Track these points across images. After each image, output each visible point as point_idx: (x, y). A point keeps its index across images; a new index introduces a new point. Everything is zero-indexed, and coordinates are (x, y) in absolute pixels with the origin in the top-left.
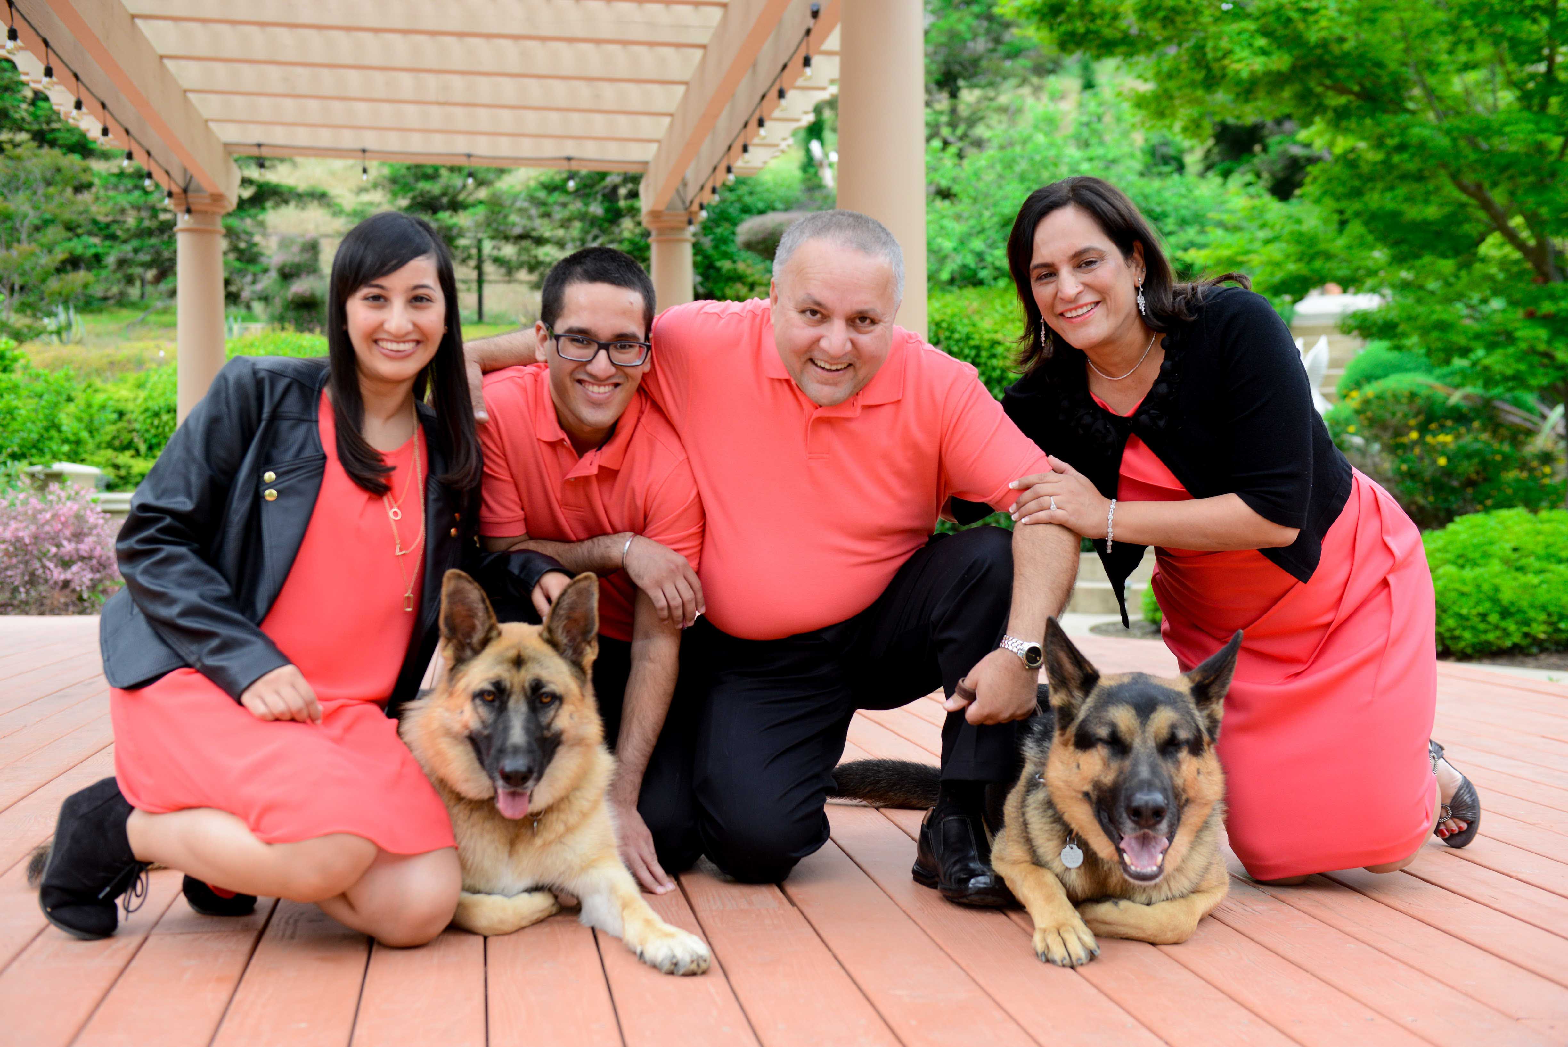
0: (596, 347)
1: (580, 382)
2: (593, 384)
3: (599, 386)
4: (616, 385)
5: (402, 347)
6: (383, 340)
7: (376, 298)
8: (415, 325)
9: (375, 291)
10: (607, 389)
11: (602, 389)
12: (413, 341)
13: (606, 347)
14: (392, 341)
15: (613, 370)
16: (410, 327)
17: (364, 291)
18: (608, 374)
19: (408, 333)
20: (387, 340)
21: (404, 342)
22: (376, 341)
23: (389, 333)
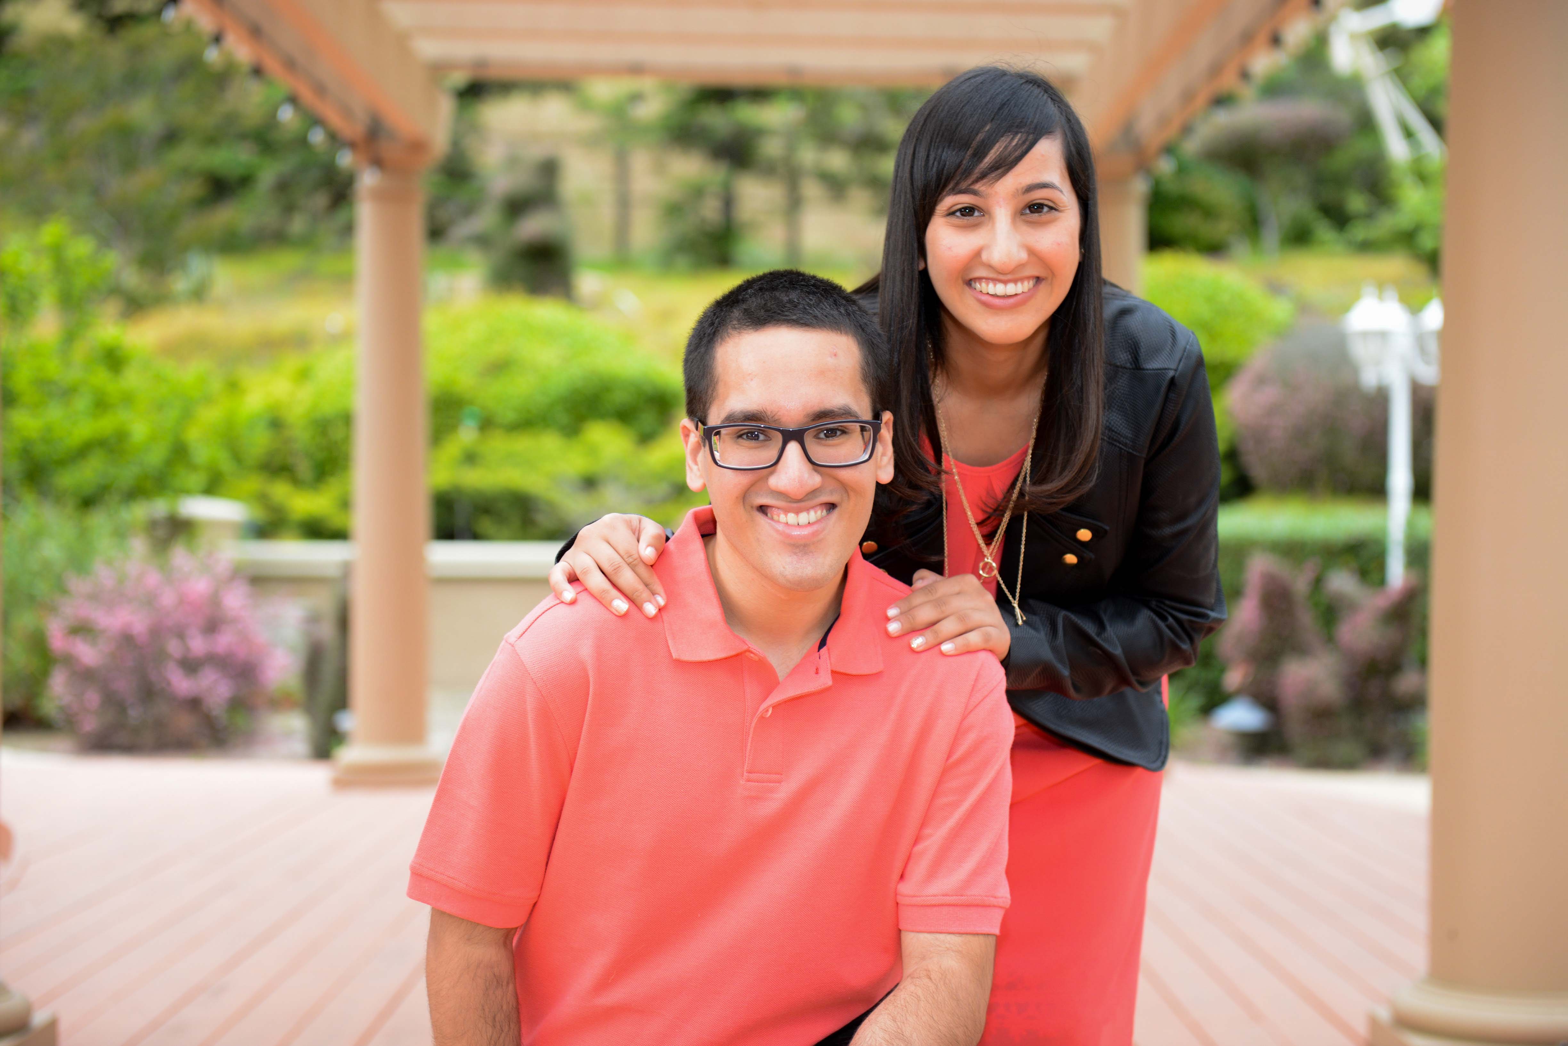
0: (779, 437)
1: (763, 509)
2: (786, 511)
3: (797, 512)
4: (831, 506)
5: (1011, 289)
6: (979, 279)
7: (968, 211)
8: (1032, 252)
9: (964, 200)
10: (813, 516)
11: (804, 518)
12: (1028, 278)
13: (796, 435)
14: (995, 281)
15: (816, 480)
16: (1023, 256)
17: (949, 201)
18: (809, 488)
19: (1021, 266)
20: (988, 279)
21: (1015, 281)
22: (969, 283)
23: (990, 267)
